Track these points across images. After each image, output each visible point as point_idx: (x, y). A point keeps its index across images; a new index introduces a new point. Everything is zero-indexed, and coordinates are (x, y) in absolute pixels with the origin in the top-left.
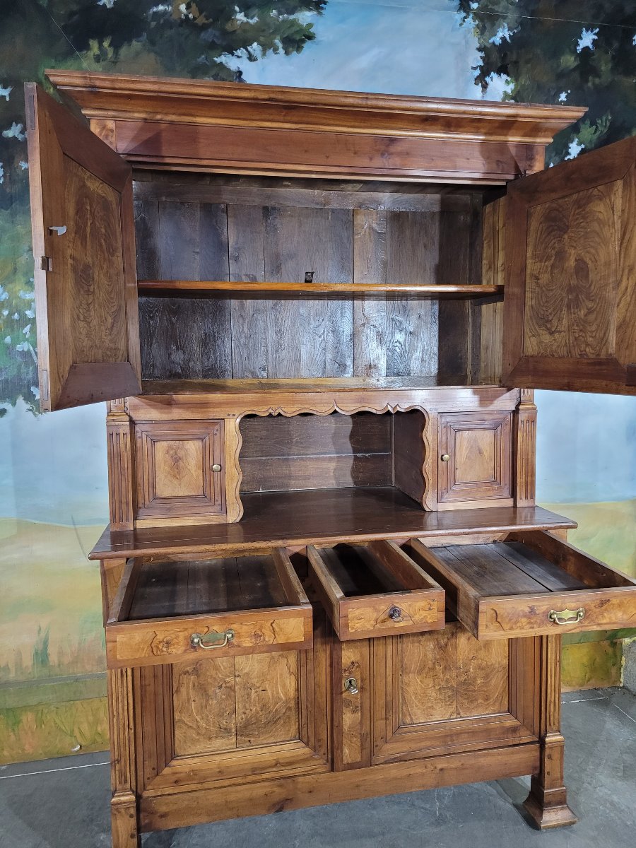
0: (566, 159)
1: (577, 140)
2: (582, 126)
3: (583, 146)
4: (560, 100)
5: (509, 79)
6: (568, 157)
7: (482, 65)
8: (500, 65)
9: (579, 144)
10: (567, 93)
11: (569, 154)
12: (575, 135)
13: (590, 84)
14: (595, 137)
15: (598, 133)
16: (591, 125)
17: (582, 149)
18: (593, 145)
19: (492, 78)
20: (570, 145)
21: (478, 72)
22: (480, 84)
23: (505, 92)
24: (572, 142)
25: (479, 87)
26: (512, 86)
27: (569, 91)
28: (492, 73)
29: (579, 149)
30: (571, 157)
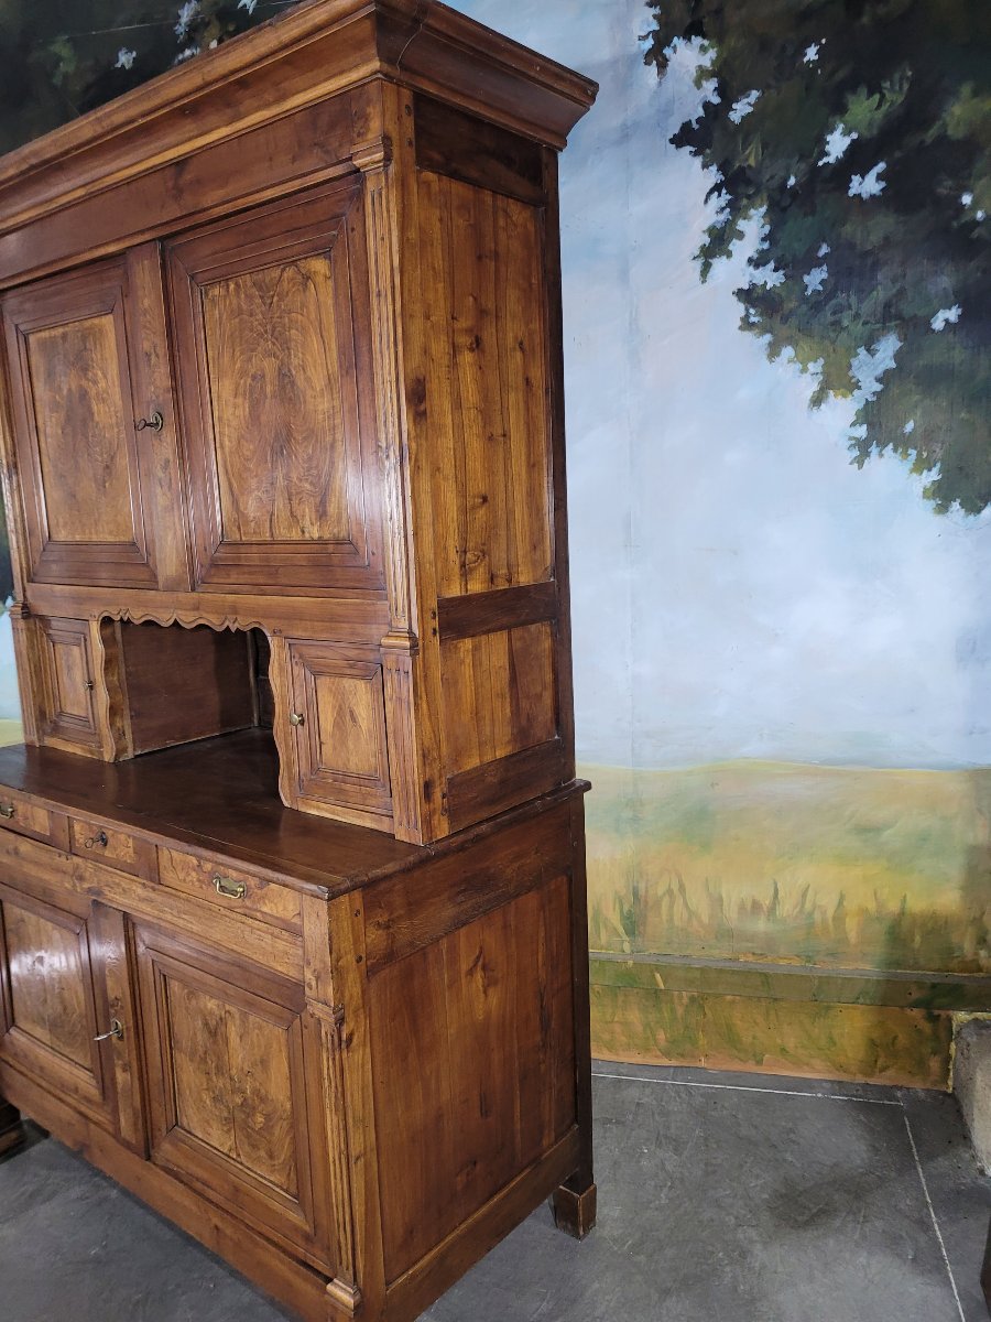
0: (820, 163)
1: (841, 126)
2: (851, 99)
3: (855, 136)
4: (805, 60)
5: (706, 43)
6: (825, 160)
7: (657, 28)
8: (689, 21)
9: (846, 133)
10: (821, 44)
11: (827, 154)
12: (837, 118)
13: (865, 20)
14: (879, 115)
15: (885, 108)
16: (870, 94)
17: (853, 141)
18: (875, 132)
19: (675, 48)
20: (829, 138)
21: (650, 43)
22: (655, 62)
23: (700, 67)
24: (832, 132)
25: (653, 68)
26: (712, 54)
27: (824, 41)
28: (676, 38)
29: (847, 141)
30: (831, 159)
